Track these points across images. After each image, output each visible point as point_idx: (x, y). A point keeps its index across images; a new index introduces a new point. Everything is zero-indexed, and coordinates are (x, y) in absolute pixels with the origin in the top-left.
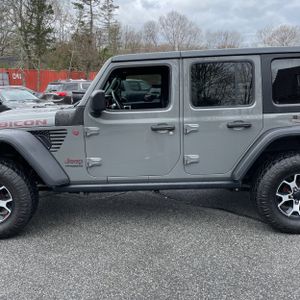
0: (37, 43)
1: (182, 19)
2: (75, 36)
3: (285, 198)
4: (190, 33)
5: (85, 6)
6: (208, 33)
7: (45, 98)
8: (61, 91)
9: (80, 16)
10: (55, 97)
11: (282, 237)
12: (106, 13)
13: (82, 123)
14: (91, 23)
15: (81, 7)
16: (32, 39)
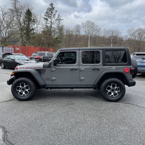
0: (27, 35)
1: (92, 24)
2: (44, 32)
3: (109, 91)
4: (96, 30)
5: (49, 19)
6: (104, 30)
7: (31, 59)
8: (38, 56)
9: (46, 23)
10: (36, 59)
11: (108, 103)
12: (57, 22)
13: (51, 67)
14: (51, 26)
15: (47, 19)
16: (25, 33)
